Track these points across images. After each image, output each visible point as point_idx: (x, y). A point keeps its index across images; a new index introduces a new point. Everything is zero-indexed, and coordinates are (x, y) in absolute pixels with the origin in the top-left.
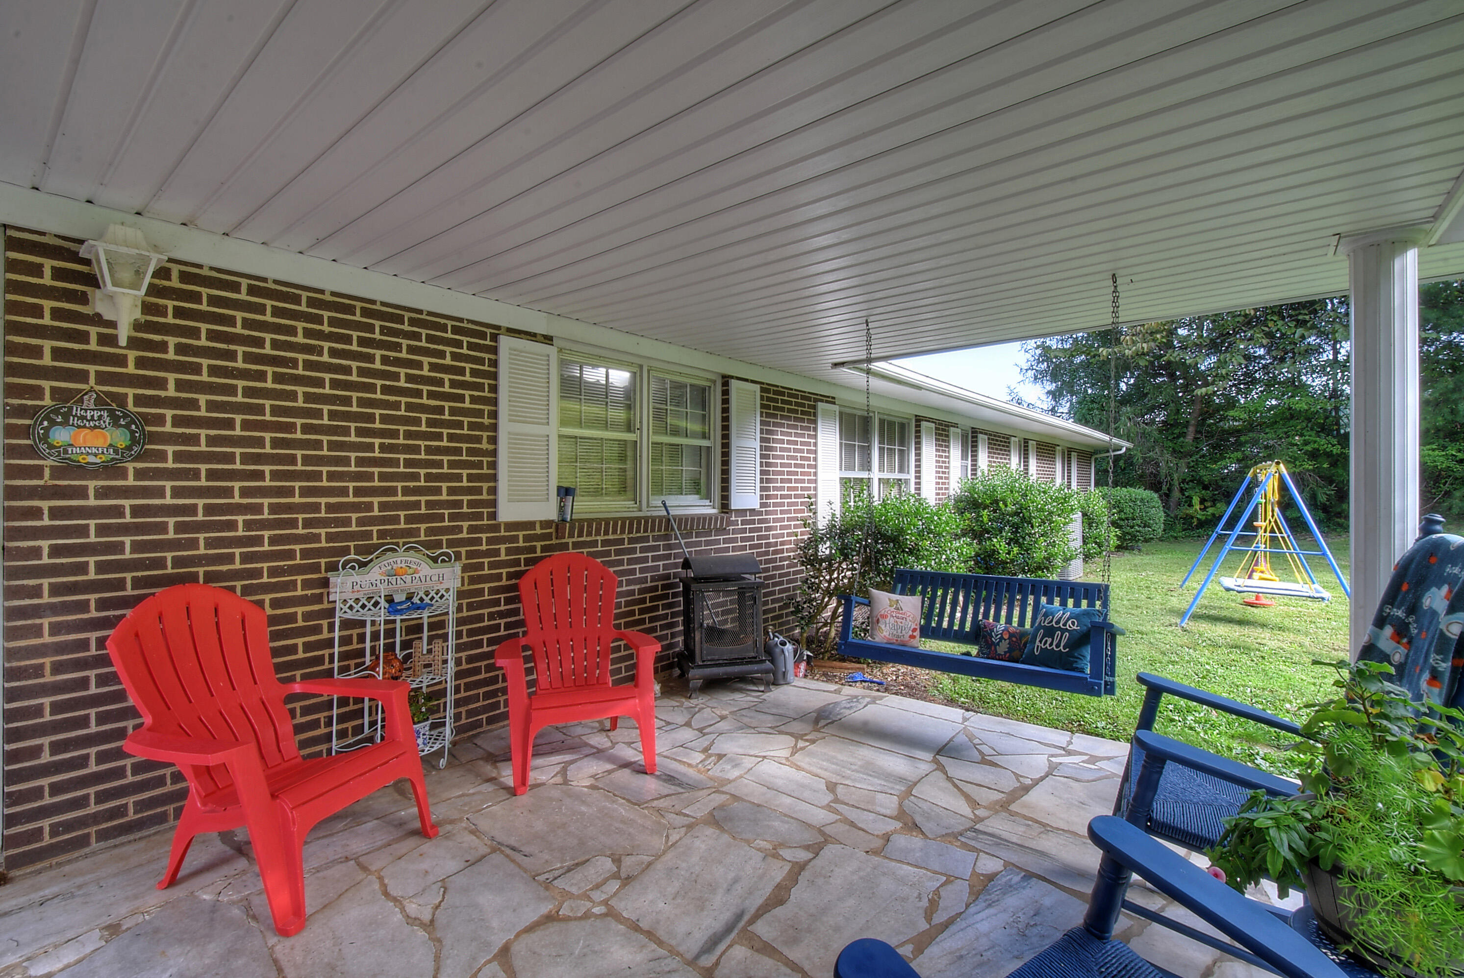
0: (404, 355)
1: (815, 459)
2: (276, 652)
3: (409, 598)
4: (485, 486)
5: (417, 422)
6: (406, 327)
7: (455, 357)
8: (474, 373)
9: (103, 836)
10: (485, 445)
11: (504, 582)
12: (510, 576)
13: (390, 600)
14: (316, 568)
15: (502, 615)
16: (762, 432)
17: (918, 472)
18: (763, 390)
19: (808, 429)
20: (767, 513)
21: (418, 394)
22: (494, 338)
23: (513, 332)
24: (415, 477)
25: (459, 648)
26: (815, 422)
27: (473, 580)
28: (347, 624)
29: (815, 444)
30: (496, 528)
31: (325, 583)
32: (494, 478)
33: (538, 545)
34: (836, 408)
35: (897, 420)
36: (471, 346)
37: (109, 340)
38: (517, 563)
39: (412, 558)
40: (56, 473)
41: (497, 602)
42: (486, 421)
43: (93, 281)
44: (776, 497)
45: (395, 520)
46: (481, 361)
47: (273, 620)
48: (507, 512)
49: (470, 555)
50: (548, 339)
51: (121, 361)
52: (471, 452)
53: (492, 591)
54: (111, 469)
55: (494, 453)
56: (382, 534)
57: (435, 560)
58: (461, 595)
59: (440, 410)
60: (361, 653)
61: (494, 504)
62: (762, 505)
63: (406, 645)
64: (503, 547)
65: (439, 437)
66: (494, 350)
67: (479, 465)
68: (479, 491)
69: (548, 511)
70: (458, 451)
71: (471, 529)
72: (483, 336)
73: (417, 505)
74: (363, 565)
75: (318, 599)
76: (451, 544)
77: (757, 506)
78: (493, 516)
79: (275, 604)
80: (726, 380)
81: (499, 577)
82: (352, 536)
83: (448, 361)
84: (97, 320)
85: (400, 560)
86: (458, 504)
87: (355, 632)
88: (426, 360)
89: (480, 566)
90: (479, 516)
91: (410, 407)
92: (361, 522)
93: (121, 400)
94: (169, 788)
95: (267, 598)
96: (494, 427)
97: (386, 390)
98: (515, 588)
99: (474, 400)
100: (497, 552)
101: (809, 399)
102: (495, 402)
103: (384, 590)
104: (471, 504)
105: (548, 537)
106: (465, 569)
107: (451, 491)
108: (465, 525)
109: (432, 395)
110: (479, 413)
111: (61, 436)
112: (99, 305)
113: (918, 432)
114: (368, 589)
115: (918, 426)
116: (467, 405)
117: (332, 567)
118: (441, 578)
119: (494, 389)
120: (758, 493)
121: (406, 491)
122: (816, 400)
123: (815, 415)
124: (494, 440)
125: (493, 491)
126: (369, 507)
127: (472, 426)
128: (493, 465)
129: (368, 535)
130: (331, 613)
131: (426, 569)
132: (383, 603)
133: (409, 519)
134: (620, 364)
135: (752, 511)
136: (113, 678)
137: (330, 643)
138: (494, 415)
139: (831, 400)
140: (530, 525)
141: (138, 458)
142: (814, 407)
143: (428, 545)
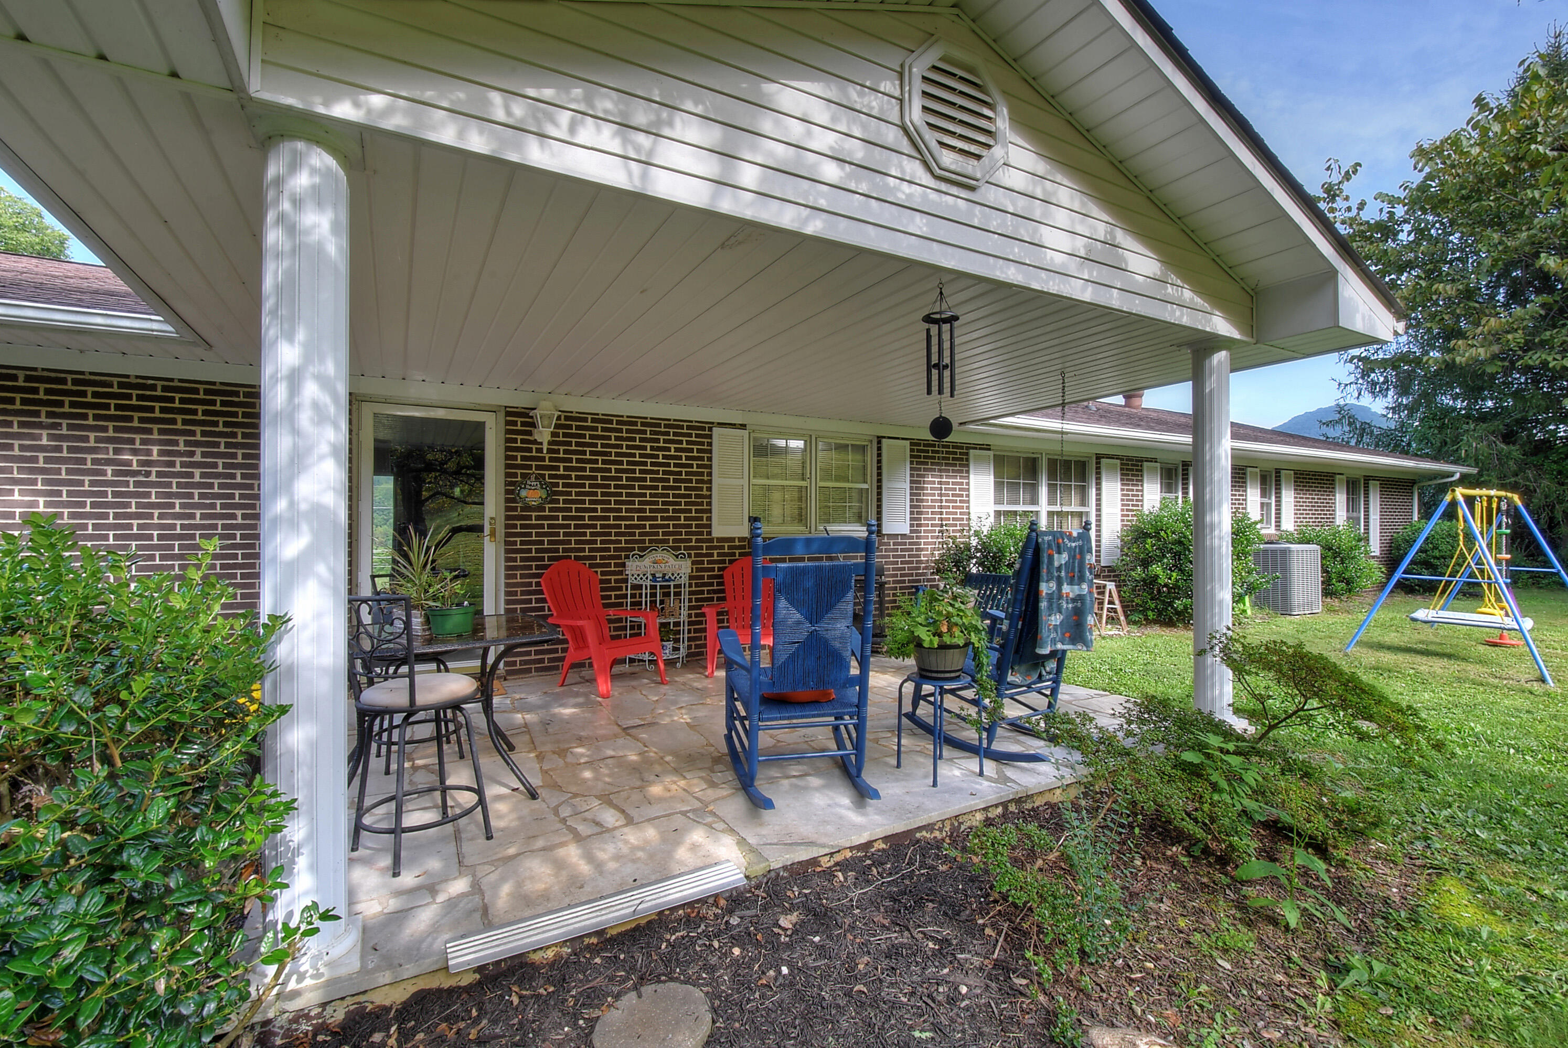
0: (661, 444)
1: (968, 496)
2: (603, 597)
3: (664, 575)
4: (705, 516)
5: (668, 480)
6: (663, 429)
7: (688, 443)
8: (699, 451)
9: (537, 670)
10: (705, 492)
11: (716, 573)
12: (720, 569)
13: (653, 575)
14: (619, 557)
15: (715, 592)
16: (912, 475)
17: (1099, 505)
18: (911, 444)
19: (962, 472)
20: (918, 537)
21: (669, 465)
22: (710, 429)
23: (721, 425)
24: (667, 511)
25: (690, 608)
26: (968, 466)
27: (698, 570)
28: (635, 587)
29: (968, 484)
30: (711, 540)
31: (624, 565)
32: (710, 511)
33: (737, 552)
34: (991, 453)
35: (1073, 459)
36: (697, 436)
37: (540, 450)
38: (724, 562)
39: (665, 555)
40: (523, 509)
41: (712, 584)
42: (706, 478)
43: (533, 425)
44: (927, 525)
45: (657, 534)
46: (702, 444)
47: (602, 581)
48: (718, 531)
49: (697, 555)
50: (743, 426)
51: (543, 459)
52: (697, 496)
53: (709, 577)
54: (540, 508)
55: (710, 497)
56: (651, 541)
57: (677, 556)
58: (691, 578)
59: (680, 473)
60: (640, 603)
61: (710, 526)
62: (911, 531)
63: (662, 602)
64: (715, 552)
65: (679, 488)
66: (710, 437)
67: (702, 504)
68: (701, 519)
69: (743, 531)
70: (690, 496)
71: (697, 541)
72: (703, 429)
73: (668, 526)
74: (641, 557)
75: (621, 573)
76: (686, 548)
77: (908, 532)
78: (709, 533)
79: (603, 573)
80: (880, 439)
81: (713, 569)
82: (636, 542)
83: (684, 445)
84: (535, 442)
85: (659, 555)
86: (690, 526)
87: (638, 592)
88: (672, 446)
89: (702, 562)
90: (702, 533)
91: (664, 472)
92: (640, 534)
93: (543, 476)
94: (560, 654)
95: (599, 570)
96: (710, 482)
97: (652, 464)
98: (721, 577)
99: (698, 466)
100: (712, 555)
101: (962, 448)
102: (710, 467)
103: (649, 571)
104: (697, 526)
105: (743, 547)
106: (693, 563)
107: (686, 519)
108: (694, 538)
109: (676, 465)
110: (702, 474)
111: (524, 493)
112: (537, 437)
113: (1098, 468)
114: (643, 569)
115: (1098, 463)
116: (695, 469)
117: (627, 557)
118: (680, 567)
119: (710, 459)
120: (908, 522)
121: (663, 518)
122: (968, 448)
123: (967, 460)
124: (710, 489)
125: (709, 519)
126: (644, 526)
127: (697, 481)
128: (709, 504)
129: (644, 541)
130: (626, 581)
131: (672, 561)
132: (650, 577)
133: (664, 534)
134: (796, 437)
135: (903, 536)
136: (544, 600)
137: (626, 596)
138: (710, 474)
139: (987, 448)
140: (732, 540)
141: (551, 502)
142: (967, 454)
143: (674, 548)
